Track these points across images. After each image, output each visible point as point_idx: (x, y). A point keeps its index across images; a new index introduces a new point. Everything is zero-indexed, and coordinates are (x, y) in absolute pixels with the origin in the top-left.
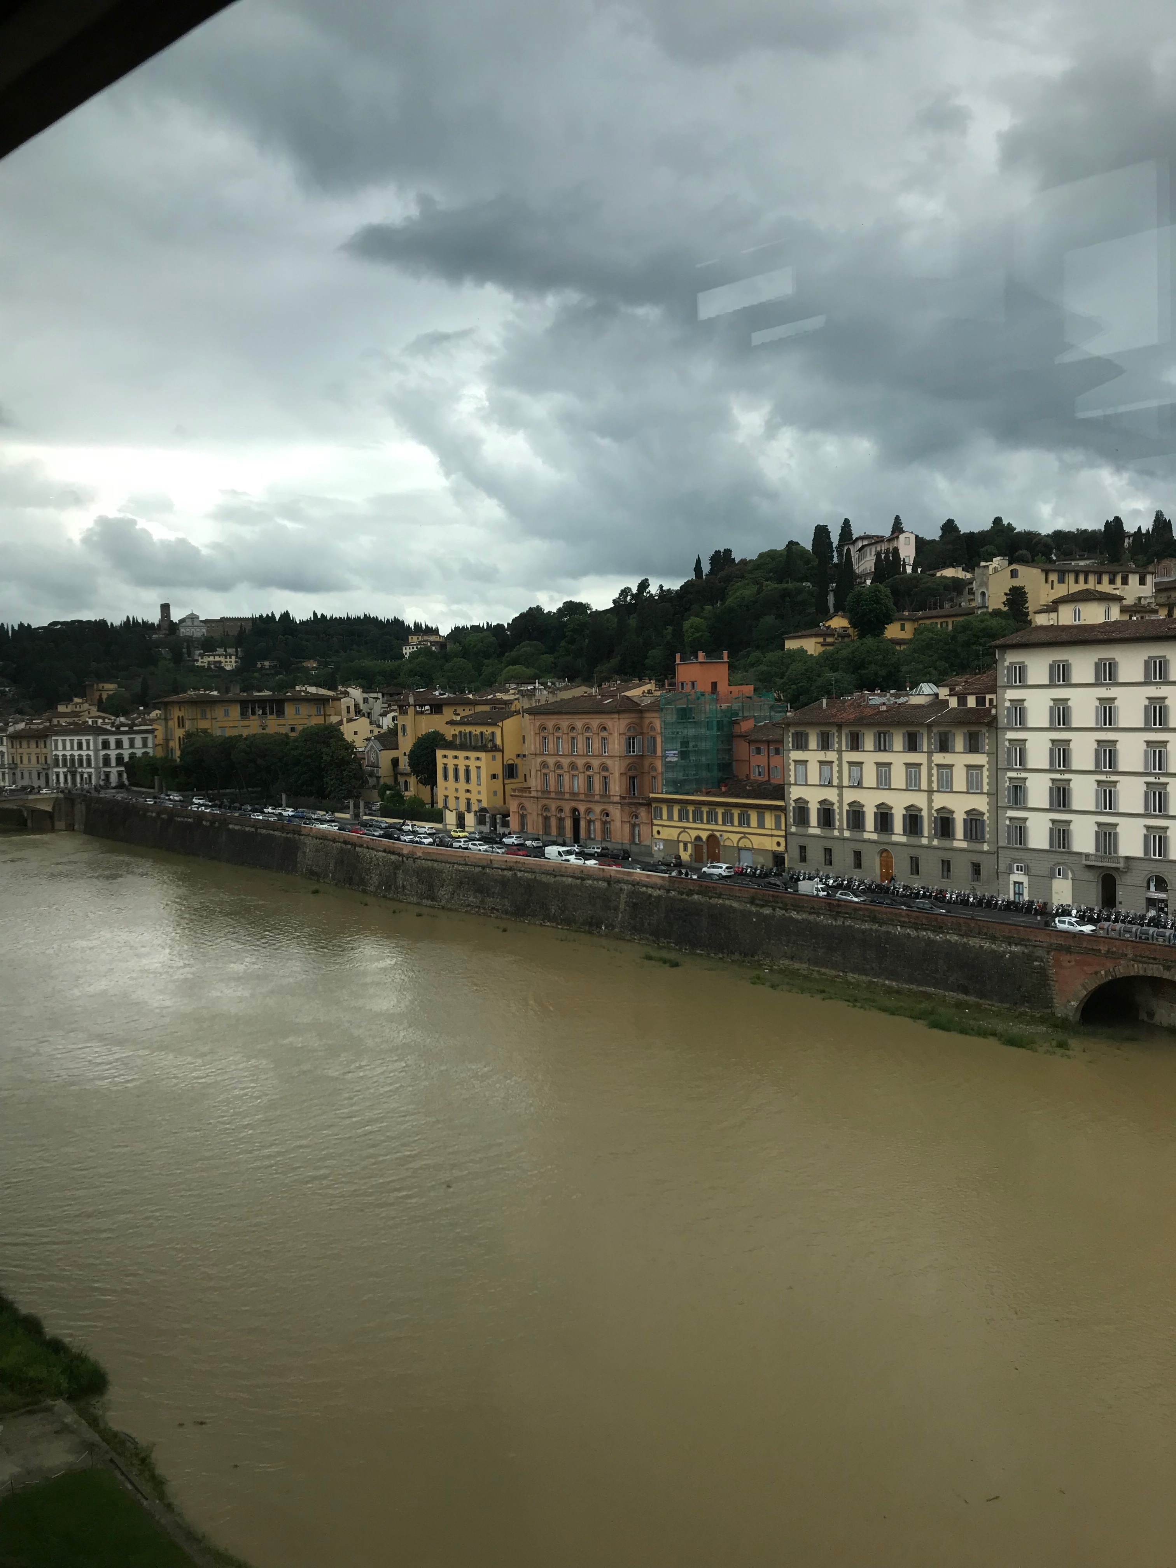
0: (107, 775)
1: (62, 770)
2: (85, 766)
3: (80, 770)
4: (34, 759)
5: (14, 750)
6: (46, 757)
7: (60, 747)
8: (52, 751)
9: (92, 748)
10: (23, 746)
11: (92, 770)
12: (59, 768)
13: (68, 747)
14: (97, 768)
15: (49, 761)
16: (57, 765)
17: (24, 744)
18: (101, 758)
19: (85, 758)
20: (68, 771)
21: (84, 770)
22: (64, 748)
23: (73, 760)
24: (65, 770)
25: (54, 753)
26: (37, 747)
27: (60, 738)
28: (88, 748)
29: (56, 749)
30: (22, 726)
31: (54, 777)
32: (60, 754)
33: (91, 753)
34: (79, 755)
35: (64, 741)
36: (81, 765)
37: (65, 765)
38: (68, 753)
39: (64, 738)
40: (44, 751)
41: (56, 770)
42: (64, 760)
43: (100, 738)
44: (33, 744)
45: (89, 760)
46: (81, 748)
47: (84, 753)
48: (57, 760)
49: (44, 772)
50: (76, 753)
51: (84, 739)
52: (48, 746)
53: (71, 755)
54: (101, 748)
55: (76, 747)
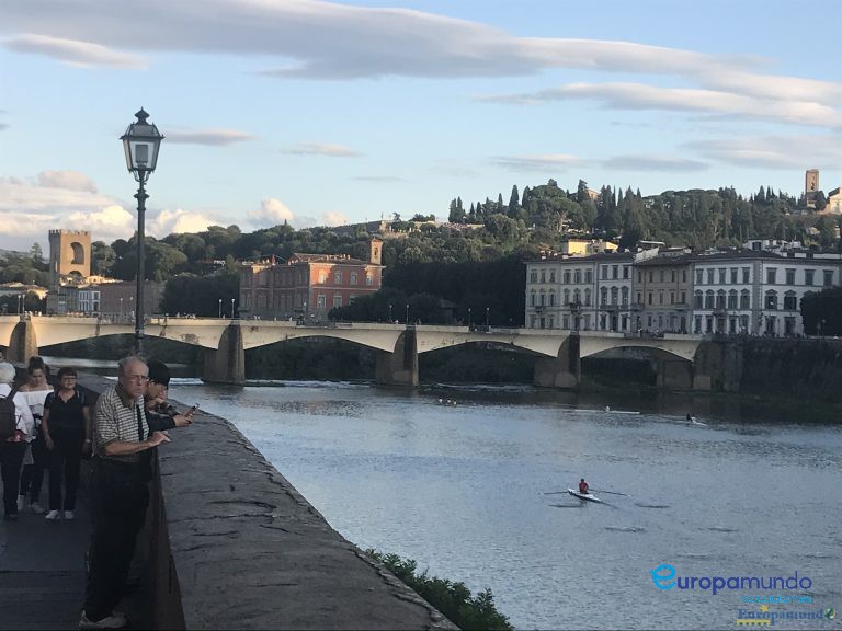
0: (771, 322)
1: (704, 313)
2: (739, 307)
3: (731, 313)
4: (667, 299)
5: (640, 286)
6: (684, 295)
7: (705, 281)
8: (693, 286)
9: (751, 280)
10: (654, 280)
11: (749, 313)
12: (702, 310)
13: (717, 280)
14: (756, 310)
15: (688, 300)
16: (699, 306)
17: (657, 276)
18: (764, 295)
19: (739, 295)
20: (714, 314)
21: (737, 313)
22: (711, 282)
23: (721, 299)
24: (709, 313)
25: (696, 288)
26: (673, 281)
27: (705, 268)
28: (746, 281)
29: (700, 282)
30: (653, 252)
31: (694, 323)
32: (704, 289)
33: (749, 288)
34: (732, 291)
35: (711, 272)
36: (733, 306)
37: (709, 306)
38: (715, 289)
39: (711, 267)
40: (683, 285)
41: (695, 313)
42: (710, 299)
43: (766, 266)
44: (668, 276)
45: (745, 298)
46: (734, 280)
47: (739, 289)
48: (700, 298)
49: (680, 315)
50: (727, 289)
51: (740, 267)
52: (689, 279)
53: (721, 291)
54: (765, 281)
55: (728, 279)
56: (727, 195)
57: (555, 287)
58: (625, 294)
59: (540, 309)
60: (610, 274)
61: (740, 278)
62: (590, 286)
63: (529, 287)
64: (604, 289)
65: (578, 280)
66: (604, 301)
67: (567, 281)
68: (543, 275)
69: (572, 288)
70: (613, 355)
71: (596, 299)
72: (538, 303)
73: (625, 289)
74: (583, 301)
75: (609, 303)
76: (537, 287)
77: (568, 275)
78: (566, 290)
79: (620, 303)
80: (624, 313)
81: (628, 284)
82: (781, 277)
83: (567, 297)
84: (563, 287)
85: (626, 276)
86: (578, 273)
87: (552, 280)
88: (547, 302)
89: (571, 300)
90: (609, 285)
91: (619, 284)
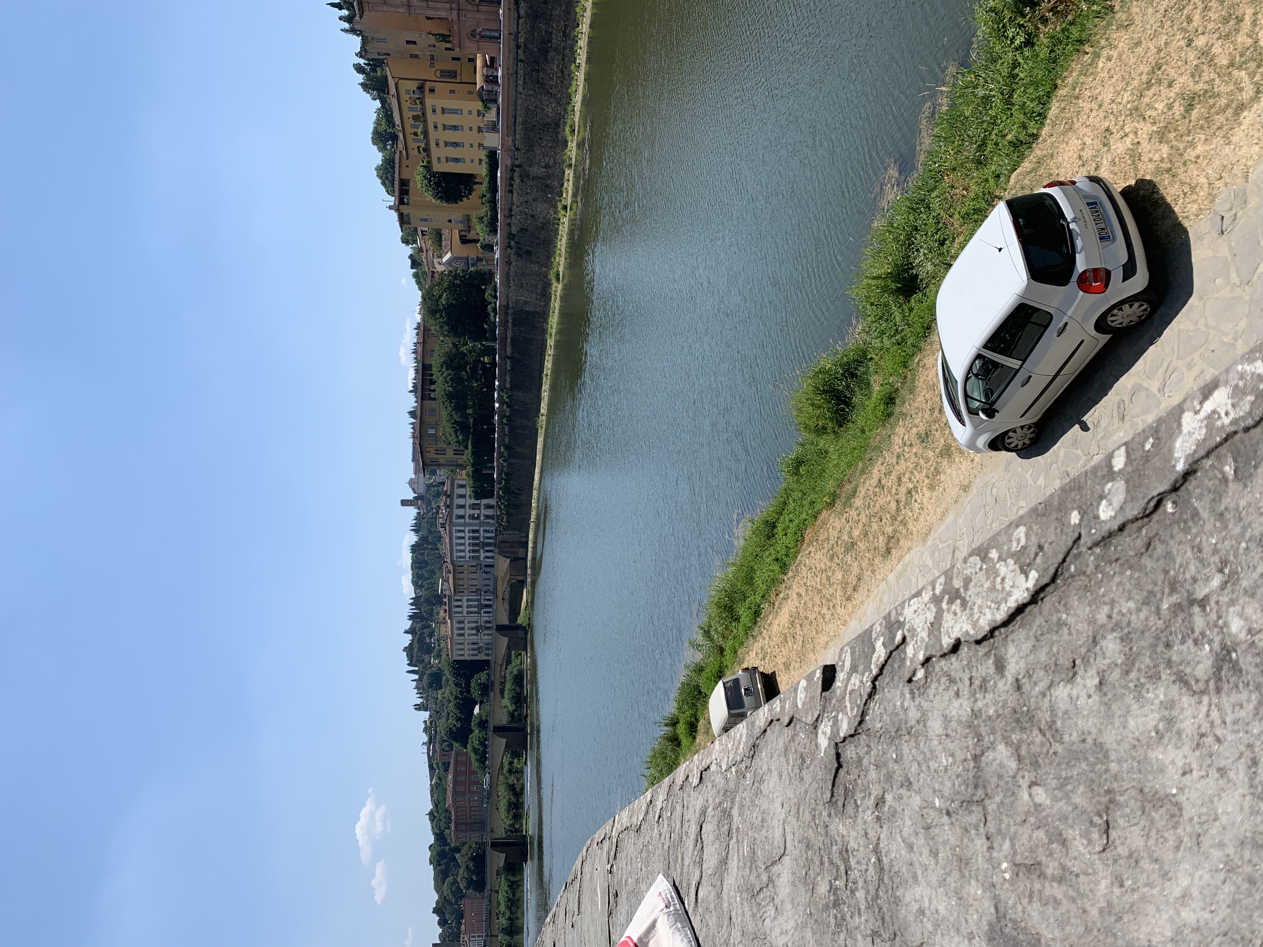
0: (487, 517)
1: (482, 555)
2: (478, 535)
3: (482, 539)
4: (474, 576)
5: (466, 591)
6: (471, 566)
7: (463, 554)
8: (466, 561)
9: (463, 528)
14: (480, 525)
15: (474, 564)
16: (478, 557)
18: (471, 521)
19: (471, 535)
20: (483, 549)
21: (482, 536)
22: (463, 551)
23: (474, 545)
24: (482, 551)
25: (468, 559)
27: (455, 554)
28: (463, 531)
29: (464, 557)
31: (488, 560)
32: (468, 555)
33: (467, 529)
34: (469, 539)
36: (477, 538)
37: (478, 551)
38: (468, 548)
40: (465, 567)
41: (482, 559)
42: (474, 551)
43: (454, 520)
44: (460, 576)
45: (474, 531)
46: (463, 538)
47: (467, 535)
48: (473, 557)
49: (483, 568)
50: (468, 542)
51: (455, 535)
53: (469, 545)
54: (462, 521)
55: (462, 541)
56: (414, 549)
57: (466, 642)
58: (471, 600)
59: (479, 650)
60: (460, 609)
61: (462, 534)
62: (466, 621)
63: (467, 658)
64: (468, 613)
65: (463, 629)
66: (475, 613)
67: (463, 635)
68: (459, 650)
69: (467, 632)
70: (507, 606)
71: (474, 617)
72: (476, 652)
73: (468, 600)
74: (474, 625)
75: (476, 609)
76: (467, 653)
77: (460, 635)
78: (469, 635)
79: (476, 603)
80: (482, 600)
81: (465, 598)
82: (461, 512)
83: (473, 635)
84: (467, 637)
85: (460, 600)
86: (459, 629)
87: (462, 644)
88: (475, 646)
89: (474, 632)
90: (465, 610)
91: (465, 604)
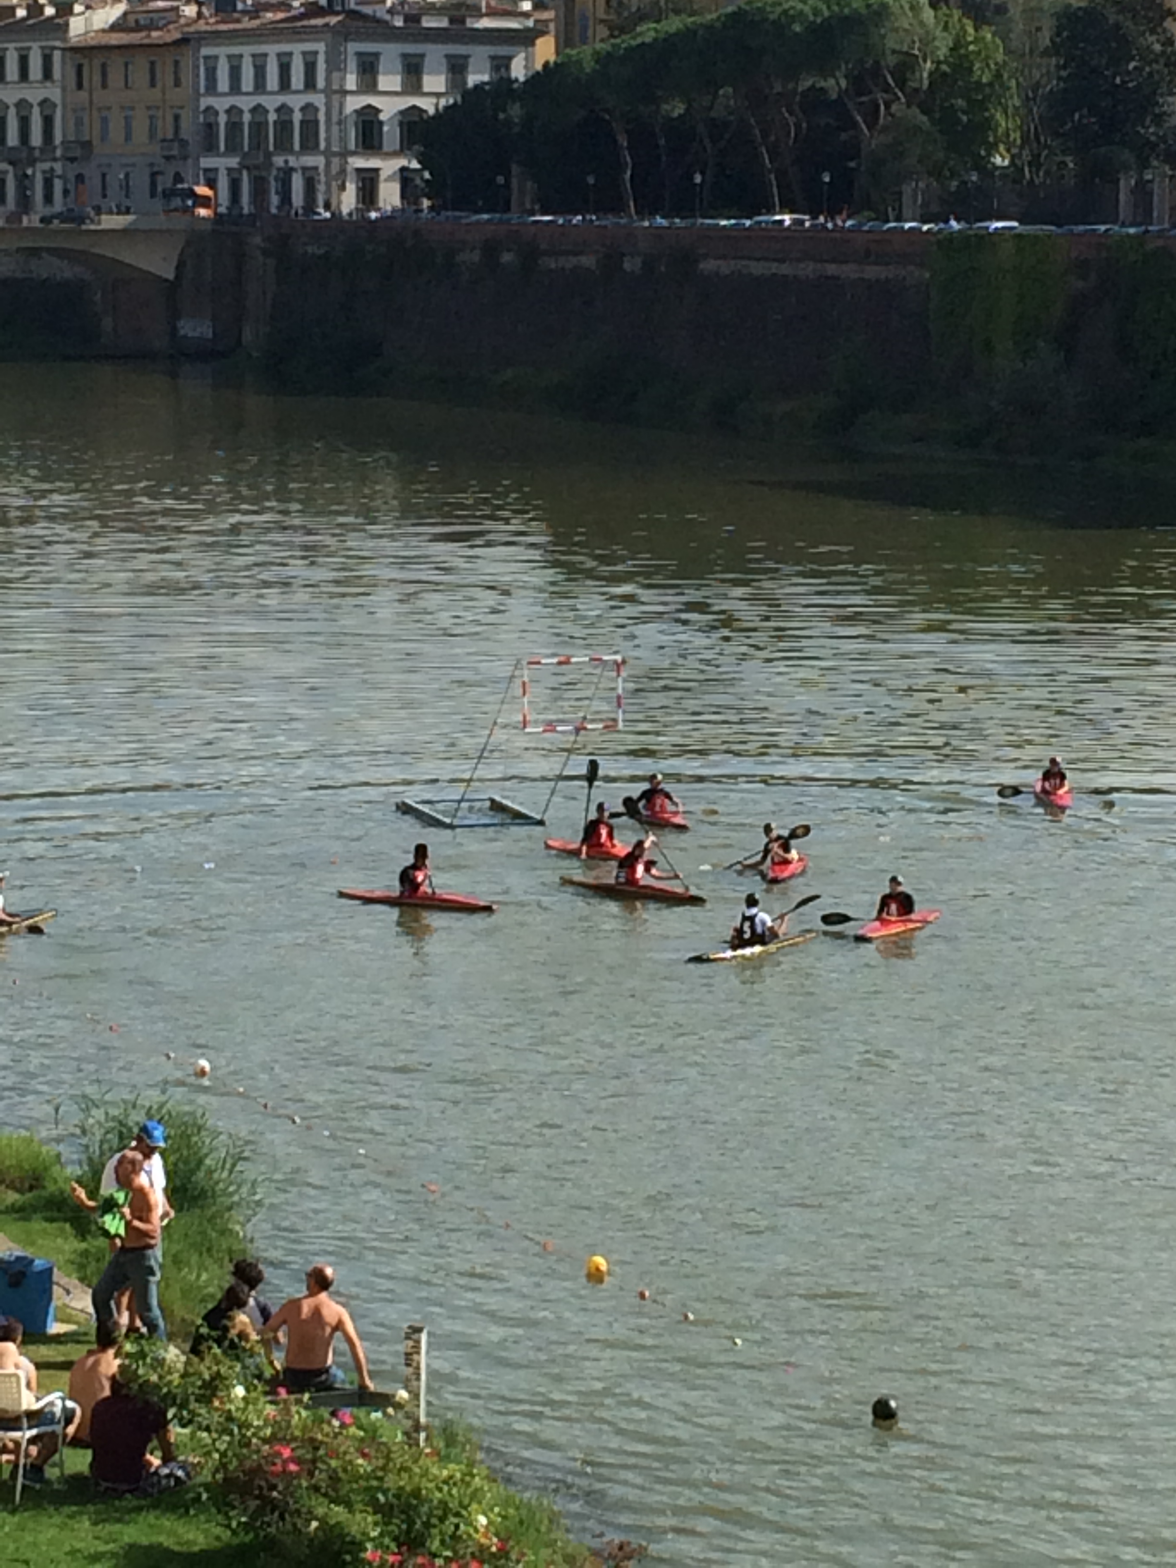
0: (368, 181)
1: (224, 163)
2: (297, 146)
3: (279, 161)
4: (141, 130)
5: (81, 98)
6: (177, 118)
7: (223, 84)
8: (198, 95)
9: (321, 83)
10: (110, 82)
11: (319, 161)
12: (218, 155)
13: (248, 82)
14: (334, 154)
16: (210, 147)
17: (116, 72)
18: (353, 117)
19: (297, 117)
20: (244, 166)
21: (293, 162)
22: (235, 88)
23: (258, 127)
24: (233, 162)
25: (204, 103)
26: (153, 84)
27: (223, 53)
28: (310, 84)
29: (212, 88)
30: (112, 14)
32: (221, 104)
33: (319, 100)
34: (283, 109)
35: (235, 63)
36: (283, 144)
37: (233, 147)
38: (245, 103)
39: (236, 52)
40: (175, 96)
41: (206, 162)
43: (353, 47)
44: (140, 74)
45: (310, 126)
46: (285, 84)
47: (296, 102)
48: (212, 127)
49: (170, 170)
50: (271, 103)
51: (296, 50)
52: (187, 78)
54: (352, 82)
55: (272, 80)
58: (48, 122)
60: (12, 69)
61: (297, 79)
73: (46, 105)
75: (13, 142)
79: (36, 139)
80: (46, 166)
81: (54, 93)
82: (391, 73)
85: (47, 74)
90: (10, 96)
91: (34, 94)
